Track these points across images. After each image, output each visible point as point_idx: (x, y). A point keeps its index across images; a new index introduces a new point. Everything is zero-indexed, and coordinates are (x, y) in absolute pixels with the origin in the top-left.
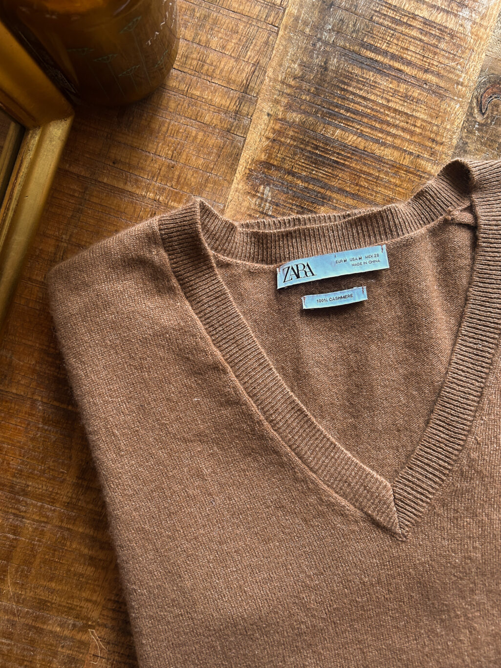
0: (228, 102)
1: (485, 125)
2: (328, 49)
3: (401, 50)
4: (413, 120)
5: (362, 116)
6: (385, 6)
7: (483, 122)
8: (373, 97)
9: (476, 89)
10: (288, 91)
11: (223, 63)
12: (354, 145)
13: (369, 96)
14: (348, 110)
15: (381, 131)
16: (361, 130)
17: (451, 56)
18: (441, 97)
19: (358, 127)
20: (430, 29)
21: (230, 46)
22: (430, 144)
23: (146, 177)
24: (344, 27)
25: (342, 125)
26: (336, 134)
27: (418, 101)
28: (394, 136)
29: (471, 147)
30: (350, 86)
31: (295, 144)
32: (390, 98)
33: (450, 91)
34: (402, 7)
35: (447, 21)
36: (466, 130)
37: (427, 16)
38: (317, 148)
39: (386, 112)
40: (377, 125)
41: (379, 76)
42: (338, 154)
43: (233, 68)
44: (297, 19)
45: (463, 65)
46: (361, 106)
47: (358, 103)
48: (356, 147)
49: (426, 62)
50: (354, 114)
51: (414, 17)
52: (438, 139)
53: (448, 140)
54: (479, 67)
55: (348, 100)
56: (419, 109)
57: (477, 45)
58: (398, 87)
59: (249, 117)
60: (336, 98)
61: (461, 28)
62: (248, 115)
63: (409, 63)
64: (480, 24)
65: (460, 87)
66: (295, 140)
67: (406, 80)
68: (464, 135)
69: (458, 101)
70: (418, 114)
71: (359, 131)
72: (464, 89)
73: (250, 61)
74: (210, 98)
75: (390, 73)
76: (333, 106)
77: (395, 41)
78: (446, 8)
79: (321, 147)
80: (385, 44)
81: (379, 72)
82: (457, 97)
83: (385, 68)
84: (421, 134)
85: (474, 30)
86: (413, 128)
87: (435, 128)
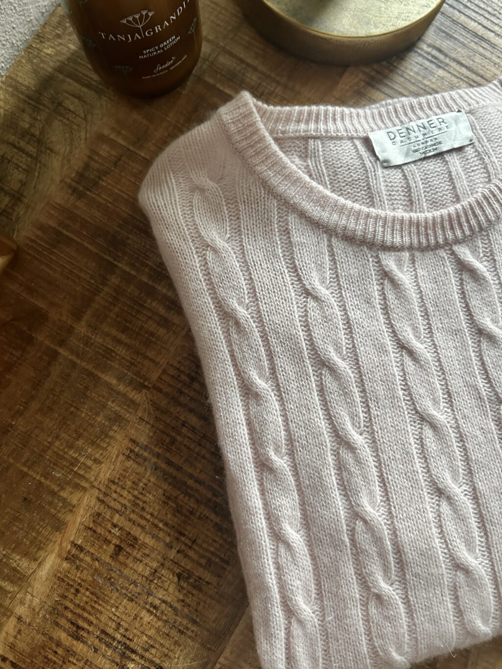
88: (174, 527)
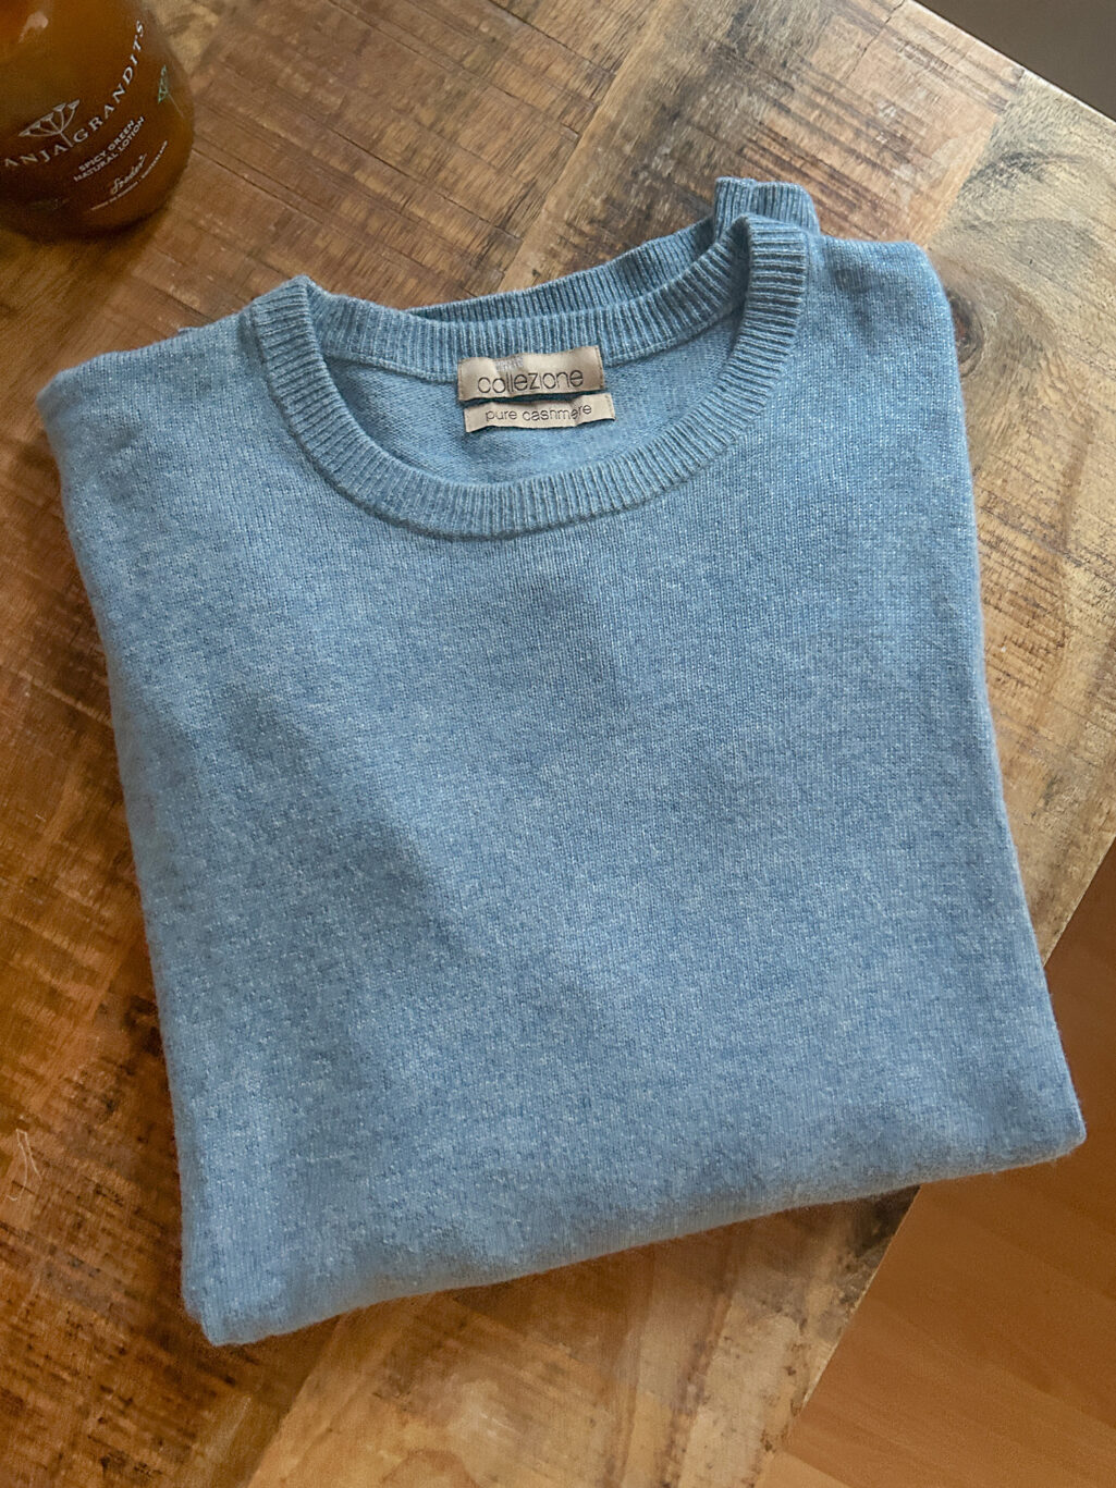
0: (471, 237)
2: (657, 185)
6: (768, 136)
10: (576, 240)
11: (474, 173)
20: (839, 188)
21: (492, 148)
24: (692, 156)
34: (797, 142)
35: (870, 179)
37: (837, 166)
43: (488, 184)
44: (613, 127)
51: (815, 162)
59: (501, 270)
61: (894, 196)
62: (500, 266)
64: (927, 195)
73: (521, 178)
74: (440, 225)
78: (872, 158)
85: (914, 203)
88: (89, 1377)
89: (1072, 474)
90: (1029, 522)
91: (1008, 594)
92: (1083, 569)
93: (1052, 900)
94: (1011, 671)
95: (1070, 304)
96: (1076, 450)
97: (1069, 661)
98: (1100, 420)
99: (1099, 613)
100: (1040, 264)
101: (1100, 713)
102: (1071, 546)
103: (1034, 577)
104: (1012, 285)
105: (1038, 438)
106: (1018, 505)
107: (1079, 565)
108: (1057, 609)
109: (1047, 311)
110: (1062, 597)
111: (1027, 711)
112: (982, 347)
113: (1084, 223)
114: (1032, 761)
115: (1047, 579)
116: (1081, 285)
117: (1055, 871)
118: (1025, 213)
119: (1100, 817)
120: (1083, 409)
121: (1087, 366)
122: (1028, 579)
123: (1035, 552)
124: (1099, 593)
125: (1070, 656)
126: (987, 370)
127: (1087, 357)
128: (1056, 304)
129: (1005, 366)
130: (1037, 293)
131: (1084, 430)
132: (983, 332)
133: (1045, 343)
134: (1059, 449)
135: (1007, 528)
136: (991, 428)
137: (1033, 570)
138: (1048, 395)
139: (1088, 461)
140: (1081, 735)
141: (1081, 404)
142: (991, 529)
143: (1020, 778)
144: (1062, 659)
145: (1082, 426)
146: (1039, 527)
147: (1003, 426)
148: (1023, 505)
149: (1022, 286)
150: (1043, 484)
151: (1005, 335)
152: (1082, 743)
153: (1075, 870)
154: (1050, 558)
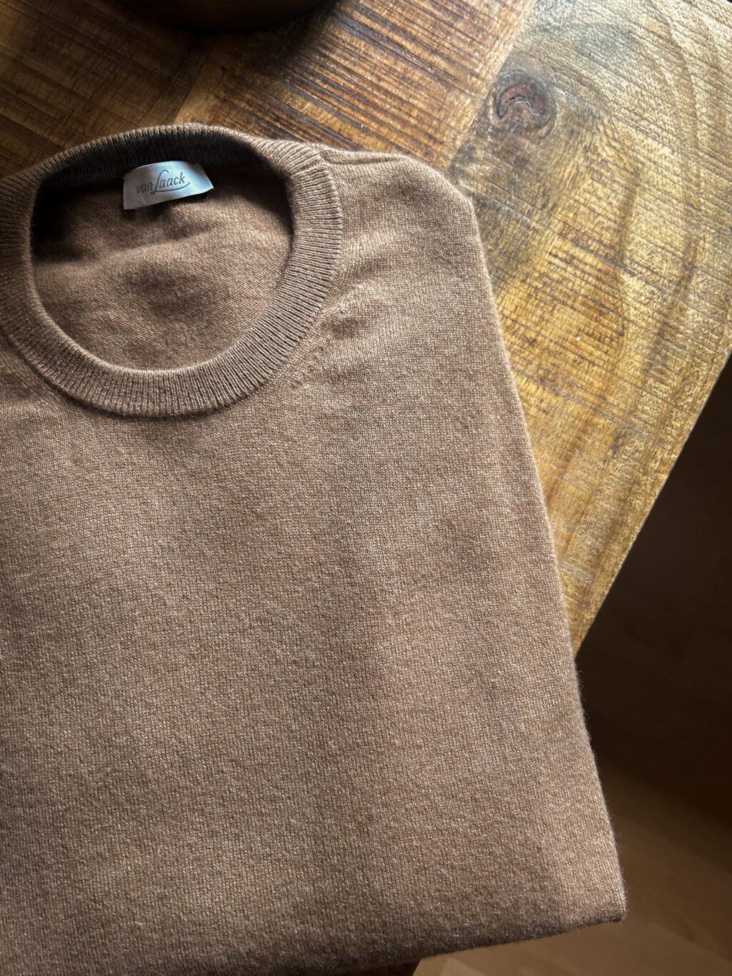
1: (503, 130)
3: (406, 22)
4: (408, 108)
5: (343, 91)
7: (499, 126)
8: (361, 71)
9: (495, 85)
12: (327, 125)
13: (356, 69)
14: (325, 81)
15: (365, 114)
16: (339, 109)
17: (469, 40)
18: (450, 87)
19: (336, 104)
20: (446, 4)
22: (426, 141)
23: (53, 115)
25: (315, 97)
26: (306, 107)
27: (418, 87)
28: (381, 123)
29: (480, 154)
30: (334, 53)
31: (251, 109)
32: (383, 76)
33: (461, 82)
36: (475, 132)
38: (278, 119)
39: (375, 92)
40: (361, 106)
41: (372, 48)
42: (304, 132)
45: (482, 53)
46: (344, 79)
47: (340, 75)
48: (329, 128)
49: (435, 41)
50: (333, 87)
52: (438, 136)
53: (449, 140)
54: (503, 59)
55: (327, 69)
56: (418, 96)
57: (505, 31)
58: (395, 64)
59: (198, 67)
60: (313, 64)
61: (486, 9)
62: (197, 64)
63: (414, 39)
64: (511, 8)
65: (474, 79)
66: (251, 106)
67: (406, 59)
68: (472, 138)
69: (470, 96)
70: (415, 102)
71: (336, 109)
72: (479, 82)
75: (388, 46)
76: (308, 73)
77: (400, 10)
79: (283, 119)
80: (386, 11)
81: (375, 43)
82: (469, 90)
83: (382, 39)
84: (416, 126)
85: (503, 14)
86: (406, 117)
87: (435, 122)
89: (626, 208)
90: (594, 244)
91: (580, 298)
92: (635, 278)
93: (621, 527)
94: (585, 355)
95: (620, 85)
96: (627, 192)
97: (628, 347)
98: (646, 169)
99: (650, 311)
100: (596, 56)
101: (653, 384)
102: (628, 262)
103: (600, 285)
104: (576, 72)
105: (599, 182)
106: (585, 232)
107: (633, 275)
108: (617, 308)
109: (603, 90)
110: (621, 299)
111: (597, 384)
112: (556, 118)
113: (629, 26)
114: (602, 421)
115: (609, 286)
116: (627, 71)
117: (622, 504)
118: (585, 19)
119: (655, 463)
120: (632, 161)
121: (634, 130)
122: (595, 286)
123: (600, 266)
124: (650, 295)
125: (628, 342)
126: (560, 134)
127: (634, 123)
128: (609, 85)
129: (572, 131)
130: (596, 77)
131: (633, 177)
132: (555, 105)
133: (602, 113)
134: (615, 191)
135: (578, 249)
136: (563, 176)
137: (598, 279)
138: (606, 152)
139: (638, 199)
140: (639, 401)
141: (630, 157)
142: (566, 248)
143: (594, 434)
144: (622, 345)
145: (632, 173)
146: (602, 248)
147: (572, 174)
148: (590, 231)
149: (584, 72)
150: (605, 216)
151: (572, 108)
152: (640, 407)
153: (638, 503)
154: (612, 270)
